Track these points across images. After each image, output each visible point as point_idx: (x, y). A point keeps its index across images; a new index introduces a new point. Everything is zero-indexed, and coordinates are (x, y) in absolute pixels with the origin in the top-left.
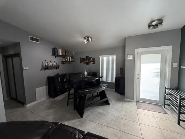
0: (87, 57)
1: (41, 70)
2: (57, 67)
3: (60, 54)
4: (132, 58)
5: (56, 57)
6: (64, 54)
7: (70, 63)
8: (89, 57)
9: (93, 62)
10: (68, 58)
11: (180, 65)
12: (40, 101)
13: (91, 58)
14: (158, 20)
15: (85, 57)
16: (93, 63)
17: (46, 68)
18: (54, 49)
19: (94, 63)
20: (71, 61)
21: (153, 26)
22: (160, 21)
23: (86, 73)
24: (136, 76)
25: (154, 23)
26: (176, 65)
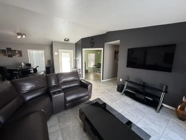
0: (9, 49)
4: (57, 54)
8: (12, 49)
9: (19, 55)
11: (76, 58)
13: (16, 50)
14: (68, 39)
15: (5, 49)
19: (21, 56)
21: (66, 41)
22: (68, 40)
24: (60, 64)
25: (66, 40)
26: (75, 58)
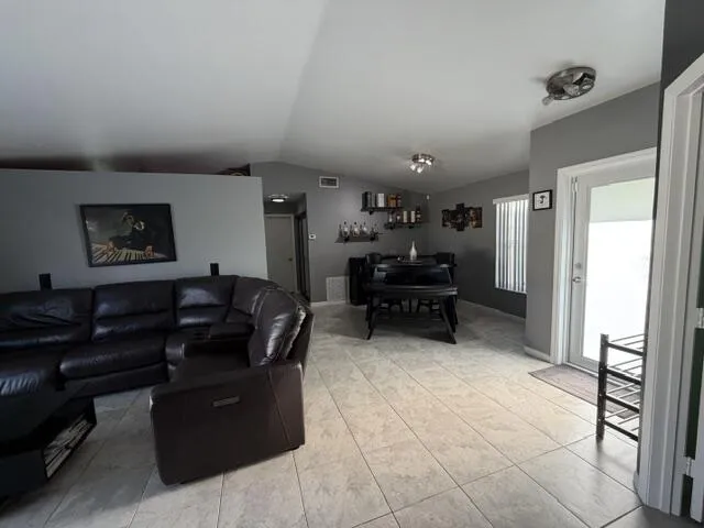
0: (461, 206)
1: (338, 241)
2: (373, 237)
3: (381, 204)
4: (546, 205)
5: (371, 213)
6: (392, 204)
7: (411, 226)
8: (465, 206)
10: (405, 213)
12: (333, 303)
15: (454, 208)
16: (476, 227)
17: (346, 238)
18: (366, 193)
20: (413, 220)
23: (413, 252)
